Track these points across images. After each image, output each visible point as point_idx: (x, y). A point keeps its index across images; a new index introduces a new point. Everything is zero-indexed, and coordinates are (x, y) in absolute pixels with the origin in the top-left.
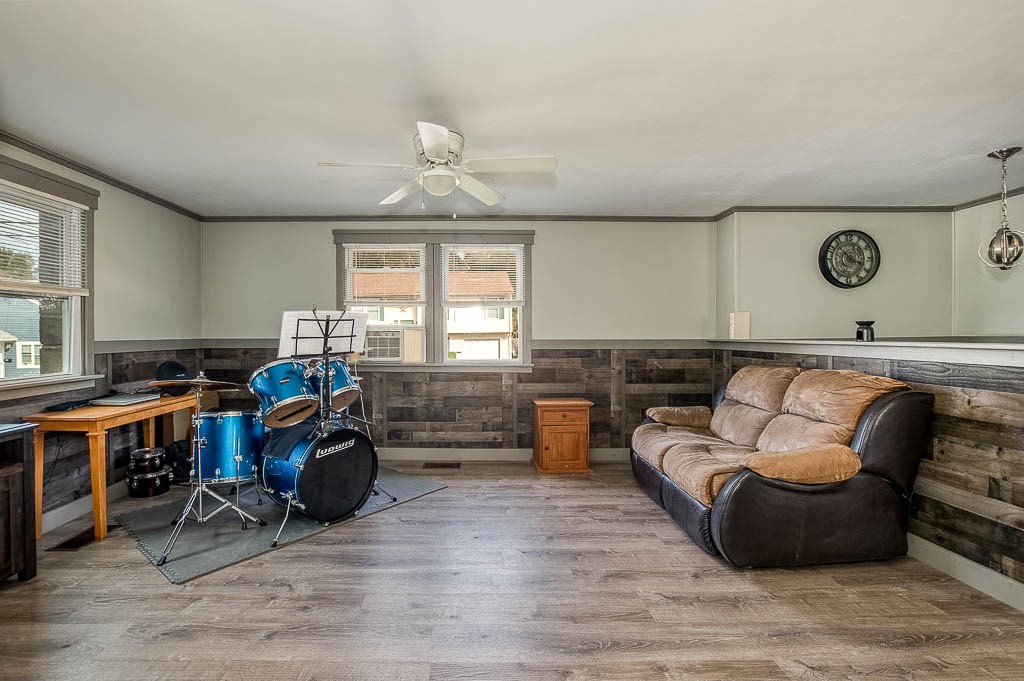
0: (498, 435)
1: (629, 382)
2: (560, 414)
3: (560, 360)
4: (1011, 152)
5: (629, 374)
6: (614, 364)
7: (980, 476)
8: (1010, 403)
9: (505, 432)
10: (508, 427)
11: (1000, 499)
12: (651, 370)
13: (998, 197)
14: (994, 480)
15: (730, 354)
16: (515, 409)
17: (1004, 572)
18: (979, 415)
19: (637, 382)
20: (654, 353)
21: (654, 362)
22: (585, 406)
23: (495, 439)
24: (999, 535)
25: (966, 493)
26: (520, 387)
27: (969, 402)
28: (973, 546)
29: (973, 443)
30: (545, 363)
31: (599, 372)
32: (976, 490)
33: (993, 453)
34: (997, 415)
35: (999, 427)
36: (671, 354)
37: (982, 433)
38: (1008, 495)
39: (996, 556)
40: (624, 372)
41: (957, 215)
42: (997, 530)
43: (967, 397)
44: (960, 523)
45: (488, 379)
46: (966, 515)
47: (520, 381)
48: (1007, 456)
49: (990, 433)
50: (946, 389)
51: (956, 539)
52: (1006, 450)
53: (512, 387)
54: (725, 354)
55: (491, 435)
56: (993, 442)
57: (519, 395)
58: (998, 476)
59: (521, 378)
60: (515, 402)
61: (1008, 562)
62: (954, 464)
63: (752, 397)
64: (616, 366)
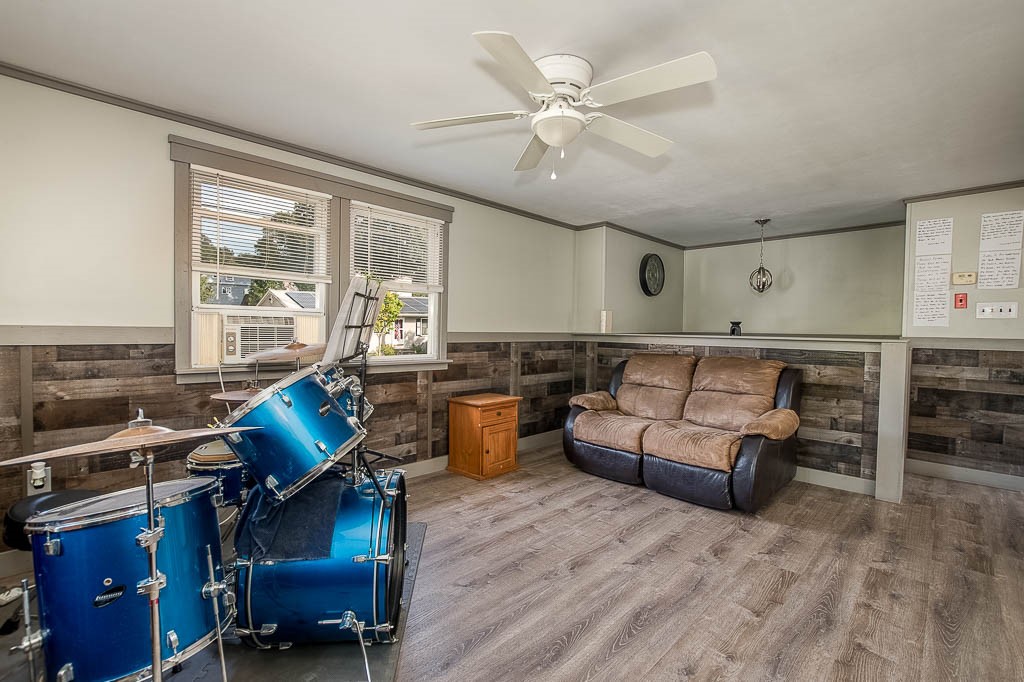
0: (412, 447)
1: (523, 374)
2: (495, 413)
3: (471, 354)
4: (766, 221)
5: (523, 366)
6: (513, 358)
7: (825, 418)
8: (845, 373)
9: (419, 443)
10: (422, 436)
11: (838, 429)
12: (538, 362)
13: (759, 240)
14: (834, 419)
15: (596, 345)
16: (430, 414)
17: (839, 472)
18: (825, 381)
19: (528, 374)
20: (538, 345)
21: (540, 354)
22: (515, 401)
23: (409, 452)
24: (836, 451)
25: (815, 429)
26: (435, 386)
27: (819, 374)
28: (819, 460)
29: (820, 398)
30: (459, 358)
31: (502, 364)
32: (823, 427)
33: (834, 403)
34: (837, 380)
35: (838, 387)
36: (550, 346)
37: (827, 392)
38: (842, 426)
39: (834, 464)
40: (519, 365)
41: (687, 253)
42: (835, 448)
43: (818, 371)
44: (811, 449)
45: (401, 381)
46: (814, 443)
47: (435, 380)
48: (843, 403)
49: (832, 392)
50: (803, 366)
51: (807, 459)
52: (842, 401)
53: (426, 387)
54: (588, 347)
55: (405, 447)
56: (833, 397)
57: (434, 396)
58: (837, 416)
59: (437, 377)
60: (430, 404)
61: (842, 466)
62: (807, 413)
63: (662, 379)
64: (515, 359)
